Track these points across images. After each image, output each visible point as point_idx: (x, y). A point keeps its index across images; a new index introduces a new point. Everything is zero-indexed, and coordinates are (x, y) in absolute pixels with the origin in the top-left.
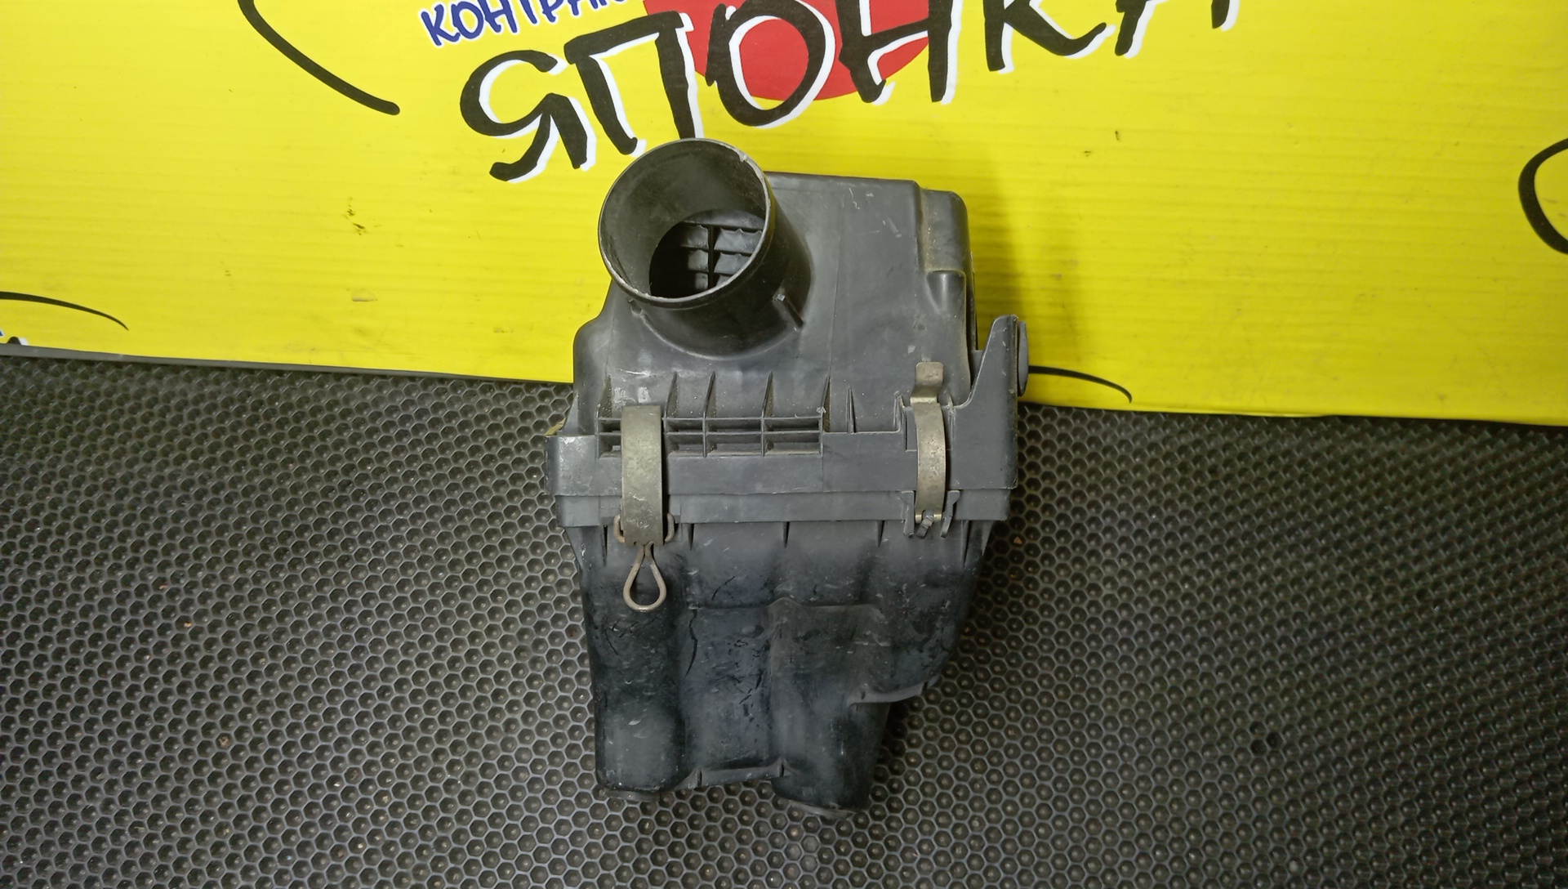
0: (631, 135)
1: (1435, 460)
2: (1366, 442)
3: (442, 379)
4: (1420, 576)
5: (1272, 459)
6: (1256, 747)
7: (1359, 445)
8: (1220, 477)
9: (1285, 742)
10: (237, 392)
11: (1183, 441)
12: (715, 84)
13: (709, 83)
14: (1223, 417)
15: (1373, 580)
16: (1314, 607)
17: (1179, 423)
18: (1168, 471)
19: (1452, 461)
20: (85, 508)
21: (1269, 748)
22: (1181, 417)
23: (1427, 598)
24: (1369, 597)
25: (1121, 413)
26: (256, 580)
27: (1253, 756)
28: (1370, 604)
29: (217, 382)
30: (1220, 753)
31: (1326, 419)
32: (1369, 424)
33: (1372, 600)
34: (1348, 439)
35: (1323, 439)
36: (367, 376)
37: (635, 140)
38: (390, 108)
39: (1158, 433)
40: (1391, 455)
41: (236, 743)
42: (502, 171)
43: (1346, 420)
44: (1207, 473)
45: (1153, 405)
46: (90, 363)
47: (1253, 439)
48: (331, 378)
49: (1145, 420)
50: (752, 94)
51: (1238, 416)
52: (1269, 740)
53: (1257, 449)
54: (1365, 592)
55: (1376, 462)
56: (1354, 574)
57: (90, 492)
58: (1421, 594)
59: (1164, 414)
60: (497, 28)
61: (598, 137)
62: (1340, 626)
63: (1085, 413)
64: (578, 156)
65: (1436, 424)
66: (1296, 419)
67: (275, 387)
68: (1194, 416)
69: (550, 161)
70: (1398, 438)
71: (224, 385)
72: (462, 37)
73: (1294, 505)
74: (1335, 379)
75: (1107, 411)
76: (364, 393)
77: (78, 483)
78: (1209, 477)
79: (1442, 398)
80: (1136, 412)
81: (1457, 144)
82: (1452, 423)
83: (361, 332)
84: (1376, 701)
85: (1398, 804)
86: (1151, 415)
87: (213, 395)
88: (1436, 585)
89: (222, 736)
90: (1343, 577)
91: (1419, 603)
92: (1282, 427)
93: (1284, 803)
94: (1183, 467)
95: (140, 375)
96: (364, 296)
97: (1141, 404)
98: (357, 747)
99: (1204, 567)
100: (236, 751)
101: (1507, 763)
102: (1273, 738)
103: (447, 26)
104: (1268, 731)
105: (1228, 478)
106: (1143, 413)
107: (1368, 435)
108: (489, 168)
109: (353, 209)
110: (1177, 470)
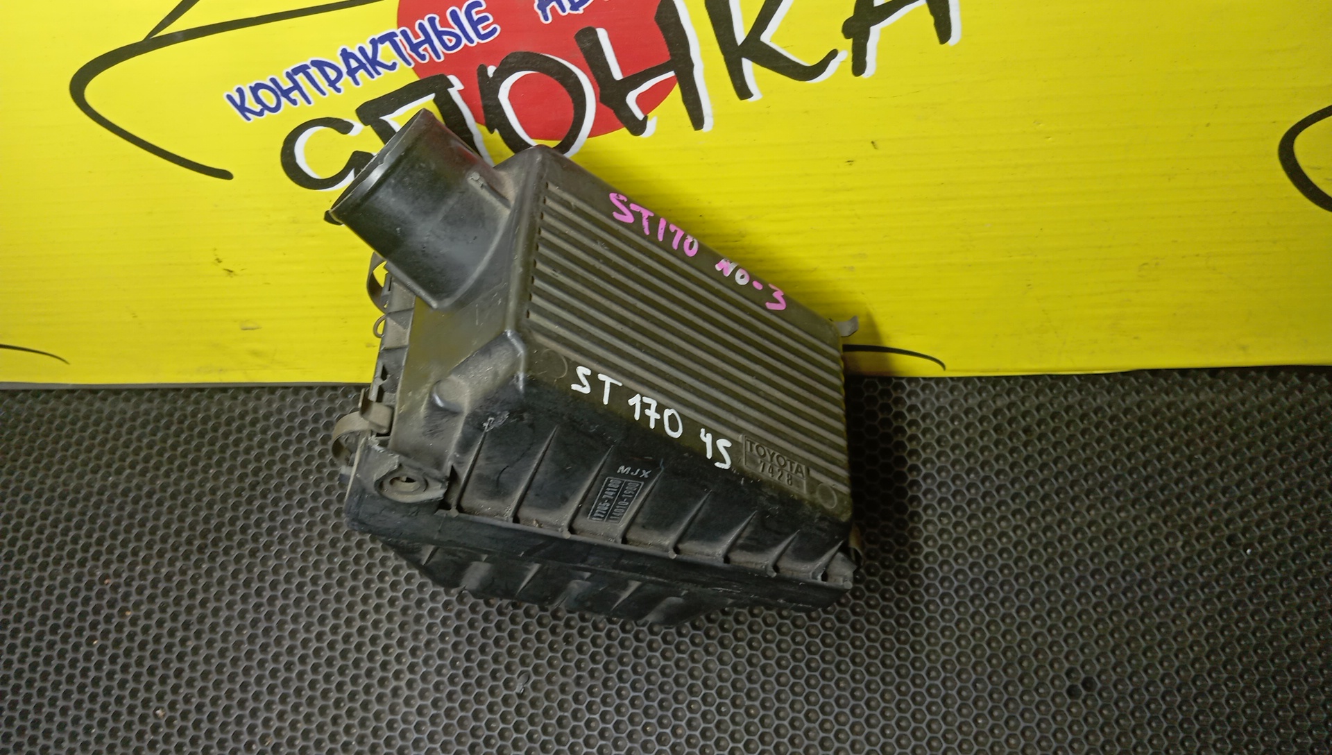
2: (1176, 394)
3: (334, 387)
6: (1072, 692)
9: (1099, 685)
10: (167, 407)
11: (999, 403)
12: (496, 131)
13: (491, 131)
14: (1036, 378)
17: (994, 387)
19: (1260, 409)
20: (45, 516)
21: (1084, 693)
22: (996, 381)
23: (1238, 542)
24: (1180, 544)
25: (938, 380)
26: (183, 572)
27: (1069, 701)
28: (1180, 550)
29: (150, 400)
30: (1037, 698)
31: (1137, 373)
32: (1178, 377)
33: (1183, 547)
34: (1158, 393)
36: (272, 389)
38: (226, 175)
39: (974, 397)
41: (169, 714)
44: (1021, 433)
45: (967, 371)
47: (1066, 398)
48: (242, 393)
49: (961, 385)
50: (532, 137)
51: (1050, 376)
52: (1084, 684)
55: (1185, 414)
56: (1165, 523)
57: (49, 502)
58: (1230, 540)
59: (980, 378)
60: (294, 102)
62: (1152, 574)
63: (904, 382)
65: (1243, 371)
66: (1107, 376)
71: (156, 402)
72: (266, 112)
73: (1106, 458)
76: (270, 403)
77: (39, 495)
78: (1024, 437)
80: (952, 379)
81: (1208, 125)
82: (1259, 369)
83: (255, 353)
84: (1188, 643)
86: (967, 381)
87: (147, 413)
88: (1245, 530)
90: (1154, 526)
91: (1229, 548)
92: (1094, 385)
94: (998, 429)
95: (88, 398)
96: (250, 325)
98: (268, 715)
99: (1019, 523)
100: (170, 722)
101: (1318, 698)
102: (1087, 684)
103: (250, 103)
104: (1083, 676)
106: (959, 379)
107: (1177, 388)
108: (323, 216)
109: (220, 258)
110: (992, 432)
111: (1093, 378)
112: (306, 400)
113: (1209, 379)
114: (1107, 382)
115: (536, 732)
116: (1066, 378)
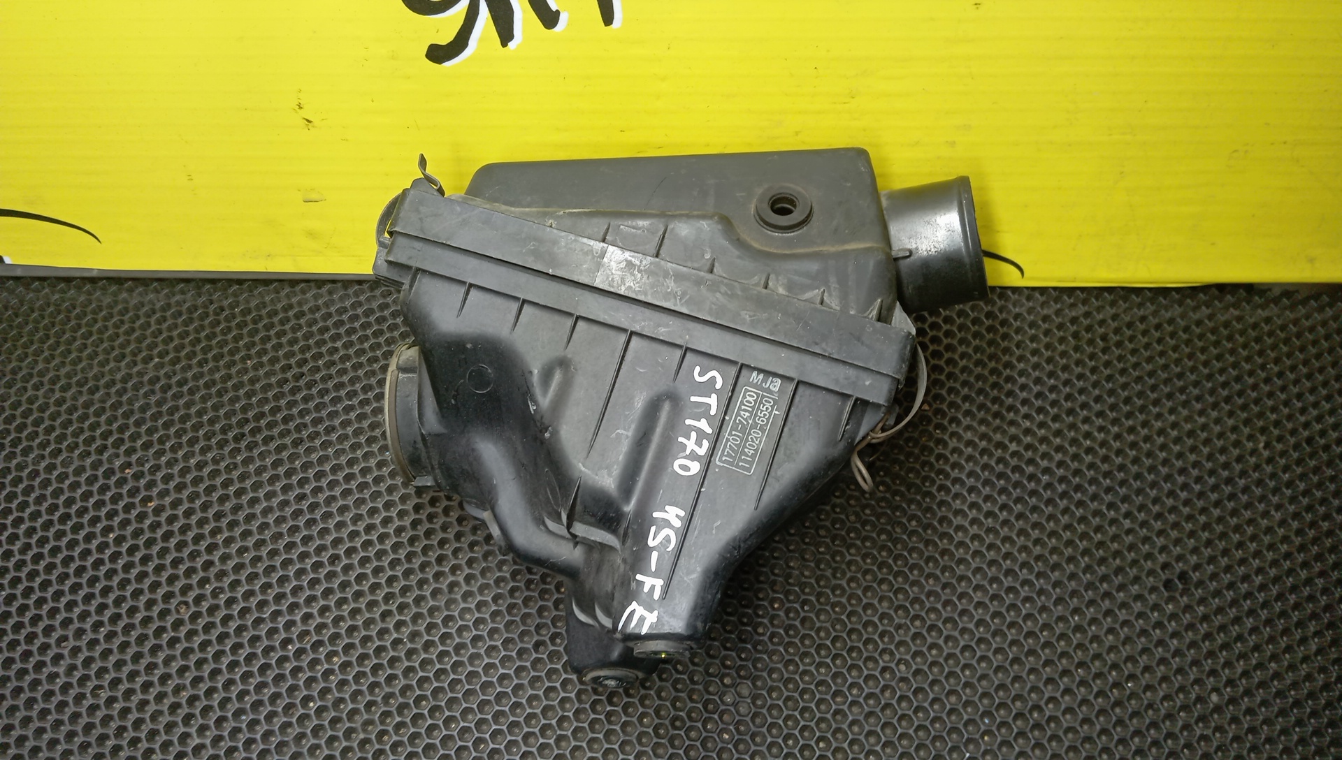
0: (554, 8)
4: (1306, 425)
5: (1158, 327)
8: (1111, 343)
15: (1263, 430)
16: (1210, 457)
18: (1062, 340)
35: (1204, 308)
37: (558, 12)
40: (1268, 320)
42: (438, 54)
43: (1222, 288)
46: (68, 280)
53: (1143, 319)
54: (1256, 441)
61: (524, 11)
64: (506, 35)
67: (235, 295)
68: (1082, 289)
69: (481, 40)
75: (1000, 288)
89: (181, 603)
97: (1032, 279)
105: (1119, 344)
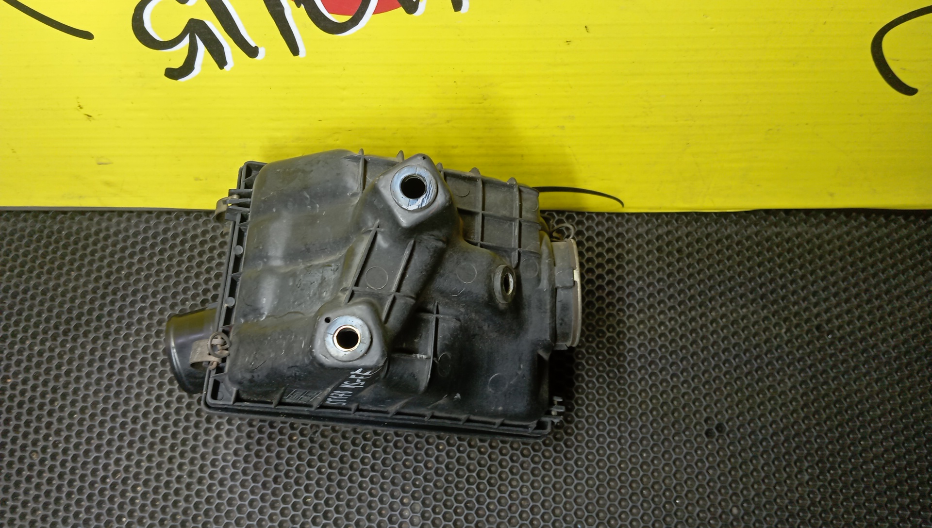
0: (253, 44)
1: (827, 238)
2: (782, 227)
3: (169, 212)
4: (818, 315)
5: (719, 241)
6: (708, 433)
7: (778, 230)
8: (684, 255)
9: (728, 429)
10: (38, 226)
11: (660, 231)
12: (302, 6)
13: (298, 6)
14: (686, 214)
15: (786, 320)
16: (747, 339)
17: (657, 220)
18: (649, 253)
19: (839, 238)
21: (717, 434)
22: (658, 215)
23: (823, 330)
24: (784, 330)
25: (619, 215)
26: (51, 350)
27: (706, 440)
28: (784, 335)
29: (25, 220)
30: (685, 438)
31: (755, 212)
32: (783, 215)
33: (786, 333)
34: (770, 226)
35: (753, 226)
36: (120, 212)
37: (256, 48)
38: (88, 36)
39: (643, 227)
40: (798, 235)
41: (41, 456)
42: (173, 74)
43: (768, 212)
44: (675, 252)
45: (639, 208)
47: (706, 228)
48: (97, 215)
49: (634, 218)
50: (329, 12)
51: (696, 213)
52: (717, 428)
53: (708, 236)
54: (781, 328)
55: (788, 240)
56: (774, 316)
58: (818, 328)
59: (647, 214)
61: (231, 47)
62: (764, 351)
63: (594, 216)
64: (221, 62)
65: (828, 212)
66: (735, 213)
67: (62, 222)
68: (667, 214)
69: (203, 65)
70: (803, 224)
71: (30, 222)
73: (734, 271)
74: (758, 186)
75: (608, 213)
76: (118, 224)
78: (677, 255)
79: (831, 195)
80: (628, 214)
81: (825, 23)
82: (840, 211)
83: (108, 184)
84: (789, 400)
85: (805, 468)
86: (638, 215)
87: (23, 229)
88: (829, 321)
89: (32, 452)
90: (766, 318)
91: (817, 334)
92: (726, 219)
93: (727, 470)
94: (659, 249)
96: (104, 161)
97: (630, 208)
98: (119, 456)
99: (673, 316)
100: (42, 462)
101: (877, 437)
102: (720, 428)
104: (716, 422)
105: (689, 255)
106: (632, 214)
107: (783, 223)
108: (163, 72)
109: (81, 104)
110: (655, 252)
111: (725, 215)
112: (147, 221)
113: (804, 217)
114: (734, 218)
115: (324, 467)
116: (706, 215)
